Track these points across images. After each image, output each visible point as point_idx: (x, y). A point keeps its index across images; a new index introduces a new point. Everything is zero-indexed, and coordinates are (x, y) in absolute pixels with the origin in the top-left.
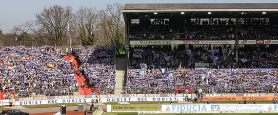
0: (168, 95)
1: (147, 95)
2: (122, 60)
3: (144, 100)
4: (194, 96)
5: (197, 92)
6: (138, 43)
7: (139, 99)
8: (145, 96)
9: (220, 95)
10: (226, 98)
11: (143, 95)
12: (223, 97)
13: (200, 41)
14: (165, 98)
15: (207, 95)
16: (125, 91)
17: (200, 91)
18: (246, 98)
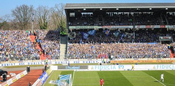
0: (93, 59)
1: (80, 60)
2: (64, 38)
3: (78, 63)
4: (108, 60)
5: (110, 58)
6: (74, 27)
7: (74, 62)
8: (78, 60)
9: (124, 59)
10: (127, 61)
11: (77, 60)
12: (125, 61)
13: (112, 26)
14: (91, 61)
15: (116, 59)
16: (66, 57)
17: (112, 57)
18: (140, 61)
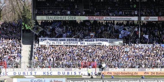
0: (73, 69)
1: (52, 69)
2: (28, 34)
3: (49, 74)
4: (98, 70)
5: (100, 67)
6: (45, 18)
7: (44, 73)
8: (51, 70)
9: (123, 69)
10: (128, 73)
11: (49, 69)
12: (125, 72)
13: (104, 17)
14: (70, 72)
15: (110, 69)
16: (31, 65)
17: (104, 65)
18: (148, 73)
